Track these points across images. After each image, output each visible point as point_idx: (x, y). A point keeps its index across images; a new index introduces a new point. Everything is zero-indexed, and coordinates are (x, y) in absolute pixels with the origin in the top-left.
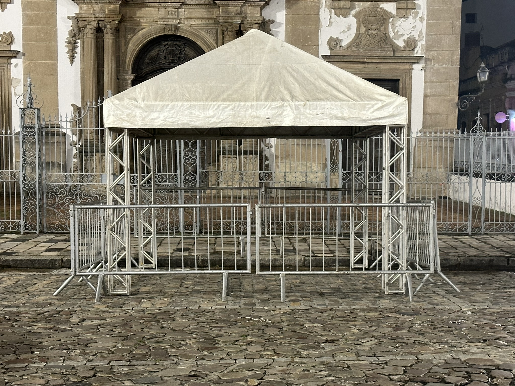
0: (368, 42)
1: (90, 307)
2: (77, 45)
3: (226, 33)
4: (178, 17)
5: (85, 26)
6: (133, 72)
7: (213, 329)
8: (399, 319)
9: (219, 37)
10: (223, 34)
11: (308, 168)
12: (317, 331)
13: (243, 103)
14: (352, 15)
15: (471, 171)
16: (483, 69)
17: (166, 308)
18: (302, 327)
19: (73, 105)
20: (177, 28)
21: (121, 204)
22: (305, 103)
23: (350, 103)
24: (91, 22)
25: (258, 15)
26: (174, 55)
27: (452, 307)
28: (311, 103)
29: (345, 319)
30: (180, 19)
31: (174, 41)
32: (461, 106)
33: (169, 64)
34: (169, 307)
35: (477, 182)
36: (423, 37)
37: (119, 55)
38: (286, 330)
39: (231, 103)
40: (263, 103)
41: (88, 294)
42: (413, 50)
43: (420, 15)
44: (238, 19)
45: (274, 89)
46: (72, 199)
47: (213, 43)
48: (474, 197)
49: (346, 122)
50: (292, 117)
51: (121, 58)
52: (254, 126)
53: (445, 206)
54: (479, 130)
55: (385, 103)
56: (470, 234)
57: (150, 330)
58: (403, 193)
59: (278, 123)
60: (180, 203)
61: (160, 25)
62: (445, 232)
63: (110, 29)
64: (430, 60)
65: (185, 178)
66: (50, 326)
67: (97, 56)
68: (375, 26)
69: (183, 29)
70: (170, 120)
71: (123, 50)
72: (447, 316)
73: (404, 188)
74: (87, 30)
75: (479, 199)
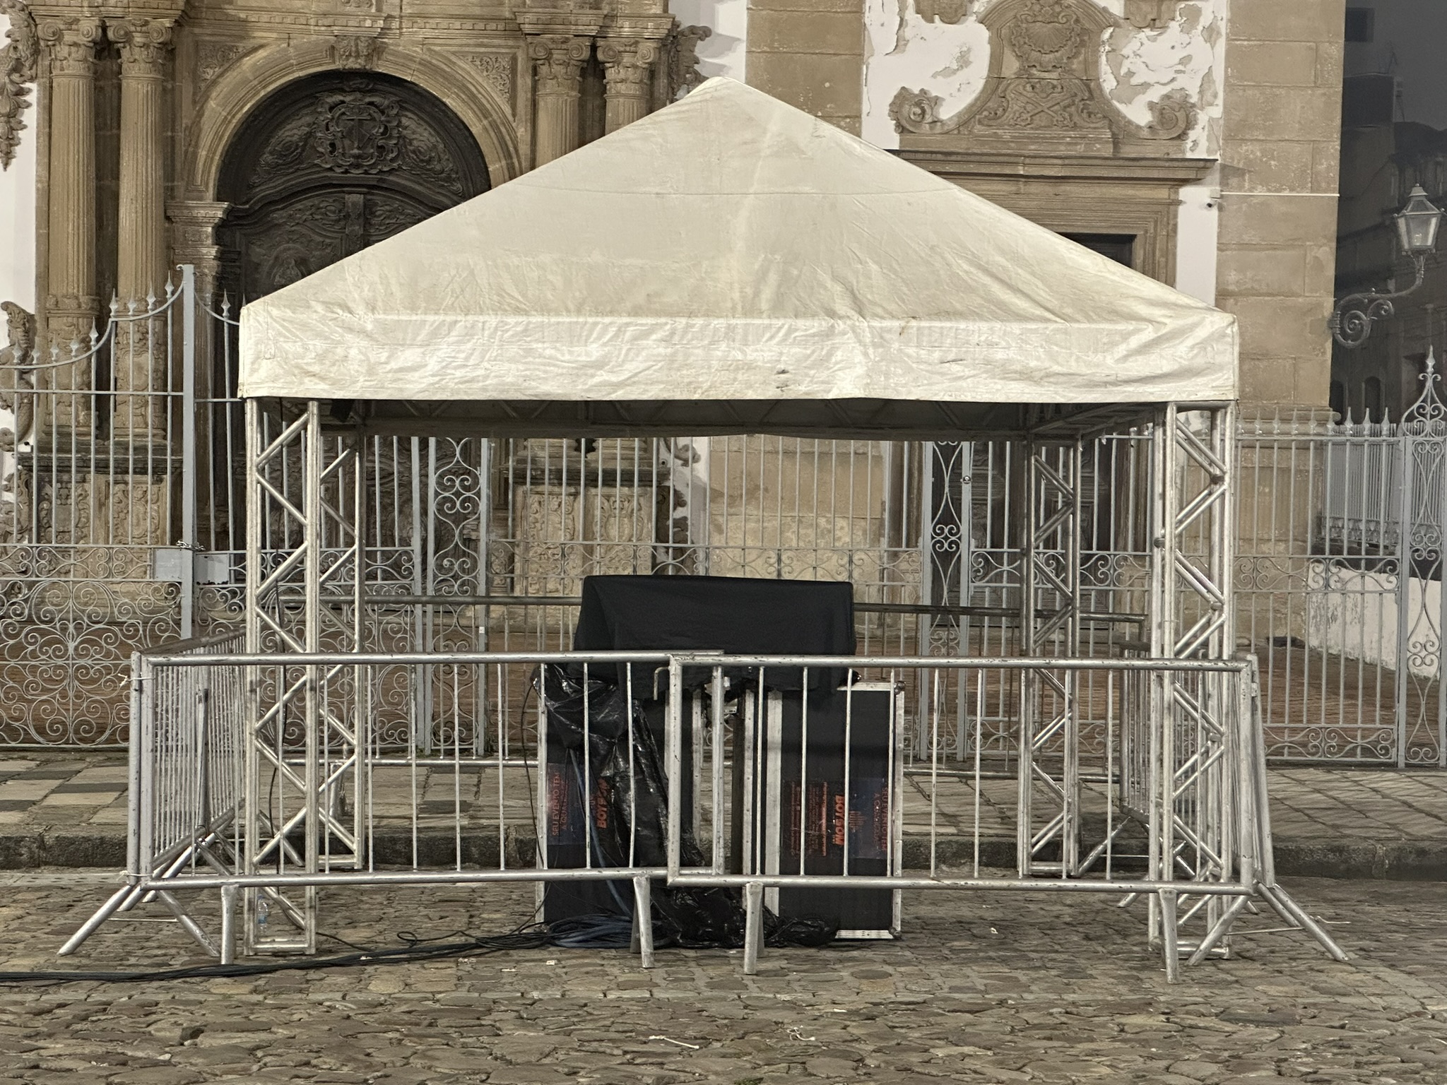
0: (1029, 107)
1: (199, 992)
2: (28, 98)
3: (544, 70)
4: (379, 10)
5: (58, 36)
6: (219, 198)
7: (638, 1061)
8: (1235, 1036)
9: (520, 81)
10: (535, 71)
11: (823, 536)
12: (978, 1067)
13: (699, 322)
14: (974, 18)
15: (1405, 557)
16: (1420, 206)
17: (454, 994)
18: (926, 1056)
19: (7, 306)
20: (376, 47)
21: (295, 652)
22: (903, 323)
23: (1052, 326)
24: (77, 21)
25: (657, 10)
26: (365, 142)
27: (1396, 1002)
28: (924, 324)
29: (1056, 1032)
30: (389, 17)
31: (365, 92)
32: (1342, 329)
33: (346, 172)
34: (462, 993)
35: (1424, 591)
36: (1215, 96)
37: (173, 138)
38: (878, 1067)
39: (663, 320)
40: (767, 321)
41: (173, 951)
42: (1182, 136)
43: (1205, 20)
44: (588, 23)
45: (799, 276)
46: (48, 633)
47: (500, 103)
48: (1413, 640)
49: (1039, 390)
50: (860, 370)
51: (180, 149)
52: (738, 396)
53: (1298, 671)
54: (1432, 417)
55: (1164, 331)
56: (1401, 764)
57: (436, 1063)
58: (1221, 626)
59: (815, 387)
60: (420, 648)
61: (317, 36)
62: (1315, 758)
63: (145, 46)
64: (1239, 172)
65: (440, 567)
66: (94, 1048)
67: (97, 139)
68: (1052, 56)
69: (395, 54)
70: (459, 373)
71: (186, 121)
72: (1386, 1027)
73: (1226, 607)
74: (62, 51)
75: (1431, 649)
